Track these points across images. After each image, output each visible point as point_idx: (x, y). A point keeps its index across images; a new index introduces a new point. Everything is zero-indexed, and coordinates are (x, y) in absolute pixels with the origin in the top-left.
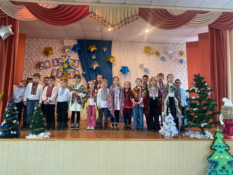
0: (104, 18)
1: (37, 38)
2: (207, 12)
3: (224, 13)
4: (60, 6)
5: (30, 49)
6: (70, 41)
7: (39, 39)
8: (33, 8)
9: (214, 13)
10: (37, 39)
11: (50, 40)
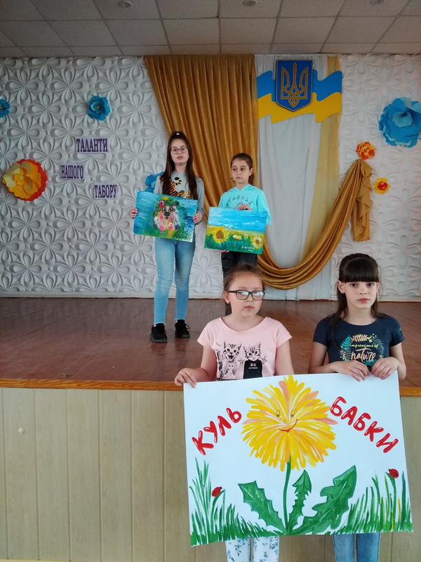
1: (27, 59)
5: (10, 94)
6: (124, 61)
7: (34, 62)
10: (26, 62)
11: (63, 62)
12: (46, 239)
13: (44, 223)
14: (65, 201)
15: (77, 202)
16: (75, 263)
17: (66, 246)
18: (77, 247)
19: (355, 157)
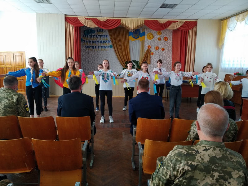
0: (128, 26)
2: (178, 21)
3: (186, 22)
4: (108, 20)
8: (95, 21)
9: (181, 22)
12: (87, 63)
13: (86, 60)
14: (91, 56)
15: (93, 56)
16: (93, 68)
17: (91, 64)
18: (93, 65)
19: (148, 48)
